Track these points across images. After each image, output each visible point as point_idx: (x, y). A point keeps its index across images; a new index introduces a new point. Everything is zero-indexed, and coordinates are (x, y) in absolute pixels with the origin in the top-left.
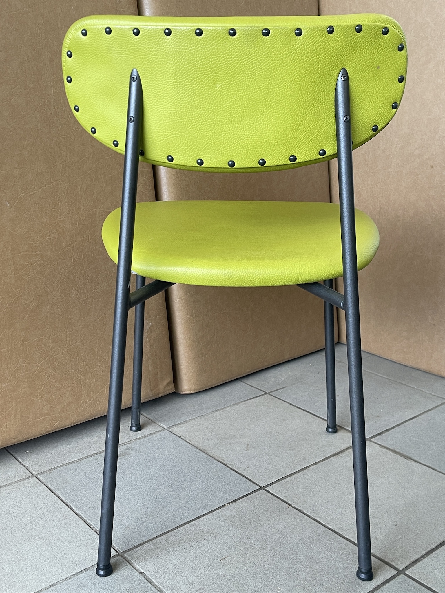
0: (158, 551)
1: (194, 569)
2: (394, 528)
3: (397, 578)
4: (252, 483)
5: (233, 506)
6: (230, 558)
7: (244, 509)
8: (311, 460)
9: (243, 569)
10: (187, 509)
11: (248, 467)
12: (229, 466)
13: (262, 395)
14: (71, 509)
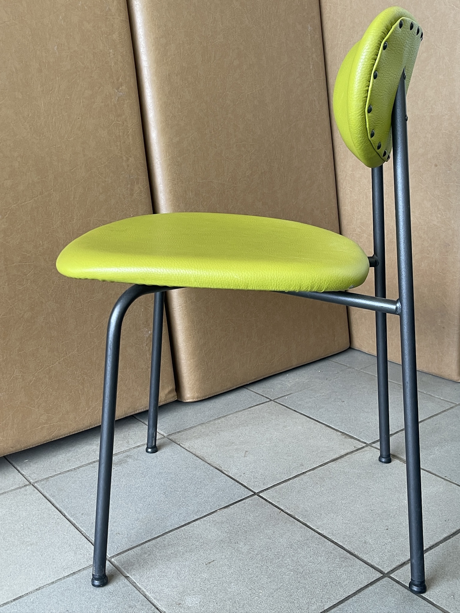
0: (146, 556)
1: (179, 572)
2: (385, 532)
3: (381, 581)
4: (246, 489)
5: (225, 512)
6: (216, 562)
7: (236, 514)
8: (308, 466)
9: (228, 573)
10: (178, 514)
11: (244, 474)
12: (225, 472)
13: (266, 402)
14: (65, 516)
